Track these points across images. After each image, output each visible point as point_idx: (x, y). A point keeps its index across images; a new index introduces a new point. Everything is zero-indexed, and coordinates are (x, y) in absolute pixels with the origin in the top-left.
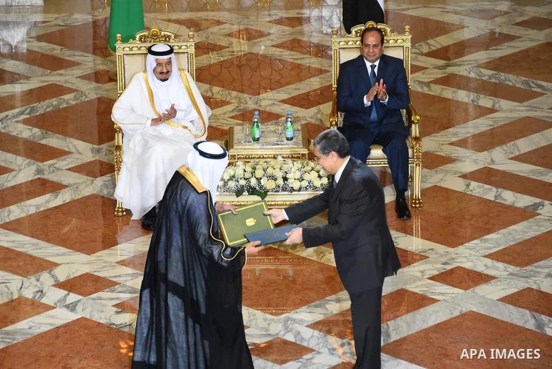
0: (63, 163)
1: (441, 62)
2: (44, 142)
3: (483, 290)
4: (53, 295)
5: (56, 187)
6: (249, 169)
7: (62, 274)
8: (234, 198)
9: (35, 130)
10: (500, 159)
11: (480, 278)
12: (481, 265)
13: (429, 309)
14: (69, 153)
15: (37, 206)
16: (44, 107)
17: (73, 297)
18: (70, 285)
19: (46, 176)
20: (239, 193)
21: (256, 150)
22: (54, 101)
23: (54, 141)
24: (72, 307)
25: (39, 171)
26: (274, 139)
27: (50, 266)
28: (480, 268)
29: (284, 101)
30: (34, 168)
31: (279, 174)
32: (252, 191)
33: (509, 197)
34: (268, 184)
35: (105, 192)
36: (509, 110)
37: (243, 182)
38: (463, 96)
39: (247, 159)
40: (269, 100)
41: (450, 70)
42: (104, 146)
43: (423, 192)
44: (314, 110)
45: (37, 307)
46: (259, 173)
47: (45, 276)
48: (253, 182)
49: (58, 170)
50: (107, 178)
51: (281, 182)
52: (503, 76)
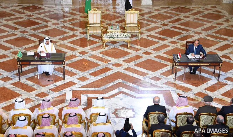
0: (77, 32)
1: (142, 16)
2: (74, 28)
3: (151, 55)
4: (78, 55)
5: (77, 36)
6: (111, 34)
7: (79, 51)
8: (109, 39)
9: (72, 26)
10: (152, 33)
11: (150, 53)
12: (150, 51)
13: (142, 58)
14: (78, 30)
15: (74, 39)
16: (73, 22)
17: (81, 55)
18: (81, 53)
19: (75, 34)
20: (110, 38)
21: (112, 30)
22: (75, 21)
23: (76, 28)
24: (81, 57)
25: (74, 33)
26: (115, 29)
27: (77, 49)
28: (150, 52)
29: (115, 22)
30: (73, 32)
31: (117, 35)
32: (112, 38)
33: (154, 40)
34: (115, 37)
35: (85, 37)
36: (153, 25)
37: (110, 36)
38: (145, 22)
39: (111, 32)
40: (113, 22)
41: (143, 18)
42: (85, 29)
43: (140, 38)
44: (120, 24)
45: (75, 56)
46: (113, 35)
47: (76, 51)
48: (112, 36)
49: (77, 33)
50: (85, 35)
51: (117, 36)
52: (152, 19)
